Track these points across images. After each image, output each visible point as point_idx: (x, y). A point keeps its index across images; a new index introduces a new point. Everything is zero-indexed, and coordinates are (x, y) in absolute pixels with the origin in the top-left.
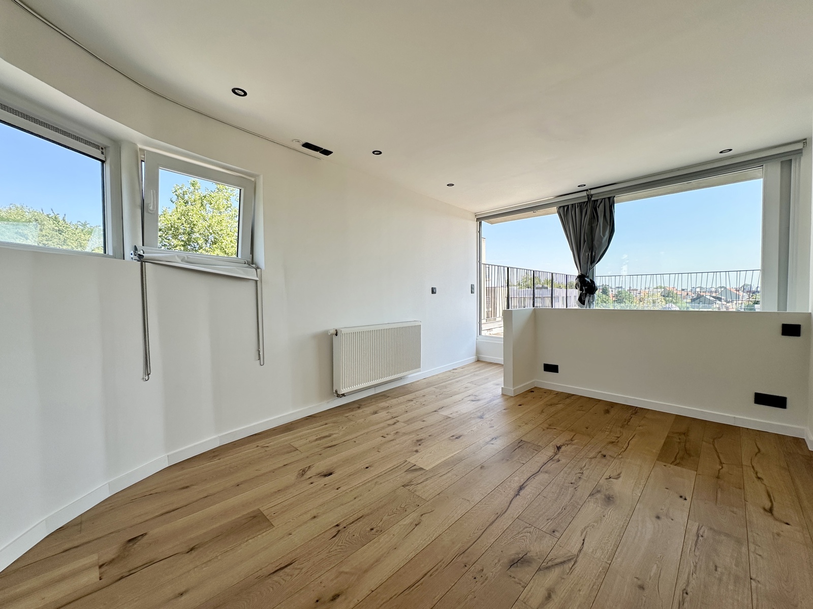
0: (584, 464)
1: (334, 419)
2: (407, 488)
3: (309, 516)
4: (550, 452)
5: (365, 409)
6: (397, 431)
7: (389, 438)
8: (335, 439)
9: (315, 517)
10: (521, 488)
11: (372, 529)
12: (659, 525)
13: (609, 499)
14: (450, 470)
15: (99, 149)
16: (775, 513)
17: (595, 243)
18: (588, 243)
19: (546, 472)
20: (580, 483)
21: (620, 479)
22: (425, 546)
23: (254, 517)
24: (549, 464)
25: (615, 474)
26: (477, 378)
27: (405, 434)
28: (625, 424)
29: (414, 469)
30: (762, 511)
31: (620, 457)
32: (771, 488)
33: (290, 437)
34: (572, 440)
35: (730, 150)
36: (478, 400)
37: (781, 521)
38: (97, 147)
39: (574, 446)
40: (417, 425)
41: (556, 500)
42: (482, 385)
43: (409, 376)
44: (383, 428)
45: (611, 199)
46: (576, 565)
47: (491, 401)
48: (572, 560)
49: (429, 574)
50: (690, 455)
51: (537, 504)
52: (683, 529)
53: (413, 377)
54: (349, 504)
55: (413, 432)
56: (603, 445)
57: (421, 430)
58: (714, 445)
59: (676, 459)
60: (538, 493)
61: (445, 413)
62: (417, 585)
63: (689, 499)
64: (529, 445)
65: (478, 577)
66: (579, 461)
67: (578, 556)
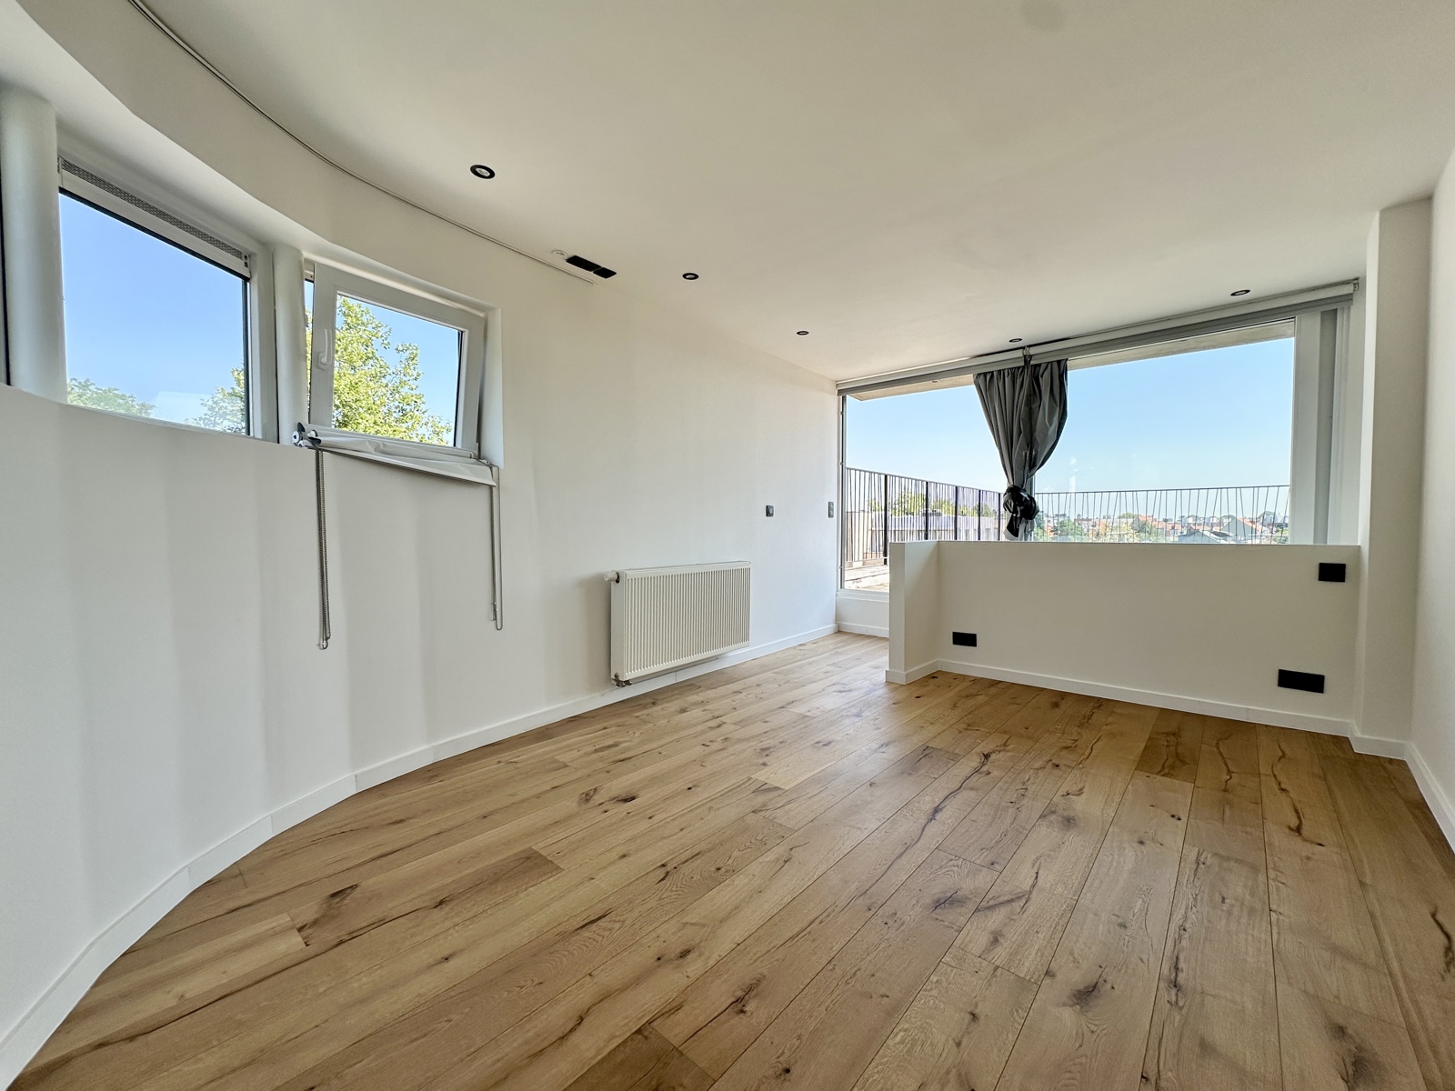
0: (1027, 777)
1: (619, 720)
2: (762, 813)
3: (614, 855)
4: (974, 762)
5: (666, 705)
6: (725, 736)
7: (714, 746)
8: (629, 749)
9: (624, 856)
10: (936, 810)
11: (719, 869)
12: (1143, 852)
13: (1069, 822)
14: (822, 789)
15: (241, 258)
16: (1305, 831)
17: (1038, 435)
18: (1025, 435)
19: (971, 789)
20: (1025, 801)
21: (1084, 796)
22: (805, 887)
23: (528, 858)
24: (974, 778)
25: (1075, 788)
26: (842, 658)
27: (740, 741)
28: (1085, 722)
29: (764, 789)
30: (1287, 830)
31: (1081, 766)
32: (1299, 801)
33: (553, 747)
34: (1005, 745)
35: (1248, 291)
36: (849, 691)
37: (1312, 842)
38: (238, 254)
39: (1009, 754)
40: (758, 728)
41: (991, 825)
42: (852, 668)
43: (730, 654)
44: (703, 732)
45: (1063, 363)
46: (1028, 904)
47: (870, 691)
48: (1025, 897)
49: (818, 920)
50: (1184, 763)
51: (963, 831)
52: (1177, 856)
53: (736, 656)
54: (674, 837)
55: (753, 737)
56: (1053, 751)
57: (766, 735)
58: (1218, 748)
59: (1163, 767)
60: (962, 817)
61: (799, 709)
62: (802, 934)
63: (1184, 819)
64: (943, 753)
65: (891, 923)
66: (1018, 774)
67: (1031, 892)
